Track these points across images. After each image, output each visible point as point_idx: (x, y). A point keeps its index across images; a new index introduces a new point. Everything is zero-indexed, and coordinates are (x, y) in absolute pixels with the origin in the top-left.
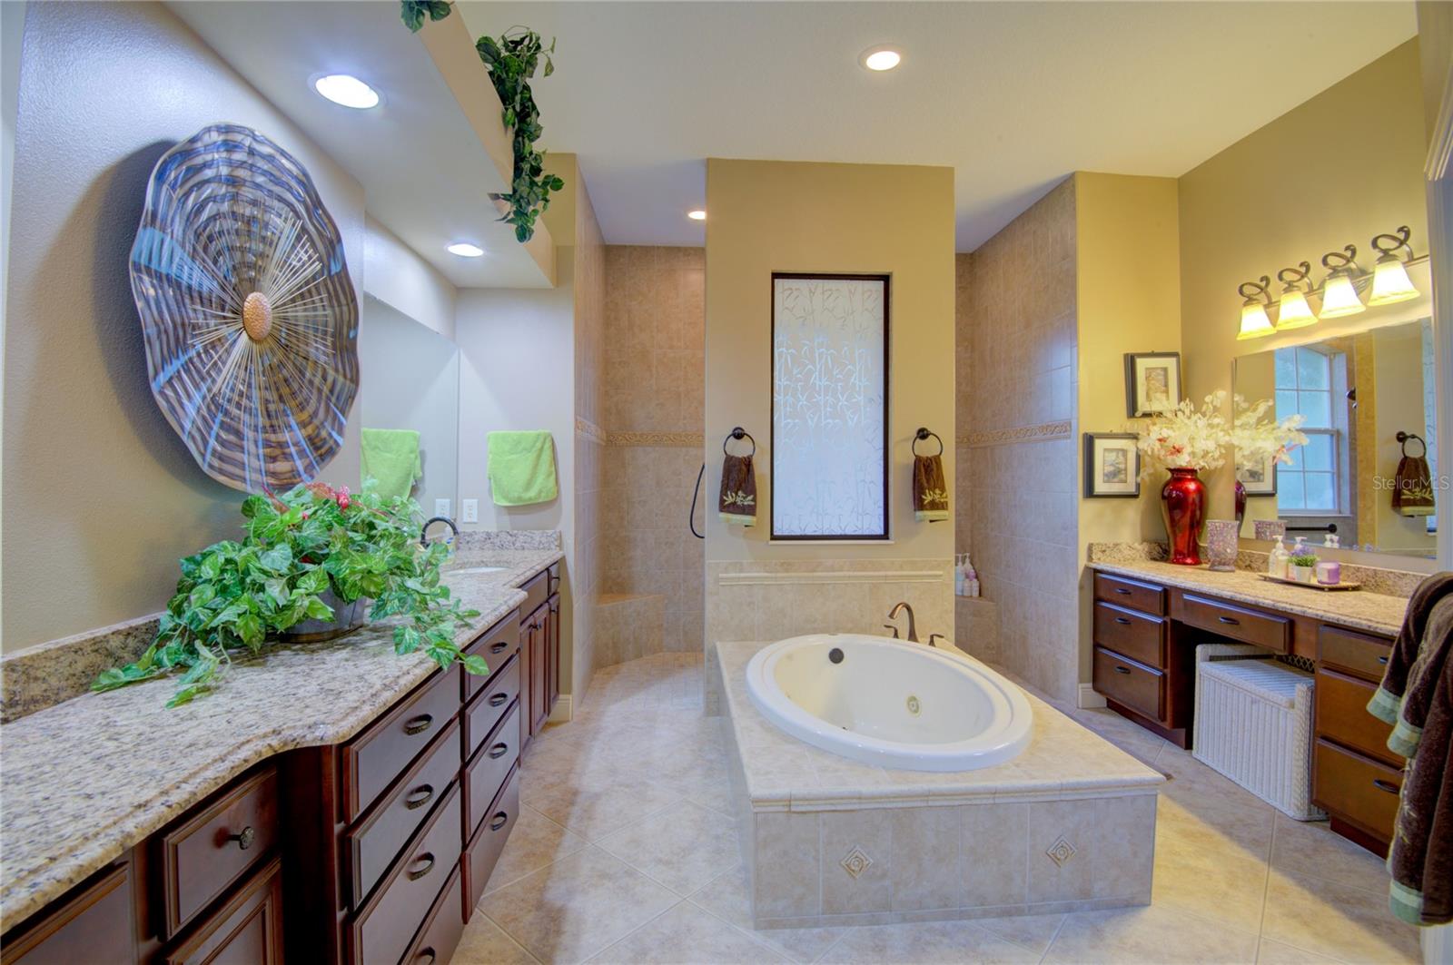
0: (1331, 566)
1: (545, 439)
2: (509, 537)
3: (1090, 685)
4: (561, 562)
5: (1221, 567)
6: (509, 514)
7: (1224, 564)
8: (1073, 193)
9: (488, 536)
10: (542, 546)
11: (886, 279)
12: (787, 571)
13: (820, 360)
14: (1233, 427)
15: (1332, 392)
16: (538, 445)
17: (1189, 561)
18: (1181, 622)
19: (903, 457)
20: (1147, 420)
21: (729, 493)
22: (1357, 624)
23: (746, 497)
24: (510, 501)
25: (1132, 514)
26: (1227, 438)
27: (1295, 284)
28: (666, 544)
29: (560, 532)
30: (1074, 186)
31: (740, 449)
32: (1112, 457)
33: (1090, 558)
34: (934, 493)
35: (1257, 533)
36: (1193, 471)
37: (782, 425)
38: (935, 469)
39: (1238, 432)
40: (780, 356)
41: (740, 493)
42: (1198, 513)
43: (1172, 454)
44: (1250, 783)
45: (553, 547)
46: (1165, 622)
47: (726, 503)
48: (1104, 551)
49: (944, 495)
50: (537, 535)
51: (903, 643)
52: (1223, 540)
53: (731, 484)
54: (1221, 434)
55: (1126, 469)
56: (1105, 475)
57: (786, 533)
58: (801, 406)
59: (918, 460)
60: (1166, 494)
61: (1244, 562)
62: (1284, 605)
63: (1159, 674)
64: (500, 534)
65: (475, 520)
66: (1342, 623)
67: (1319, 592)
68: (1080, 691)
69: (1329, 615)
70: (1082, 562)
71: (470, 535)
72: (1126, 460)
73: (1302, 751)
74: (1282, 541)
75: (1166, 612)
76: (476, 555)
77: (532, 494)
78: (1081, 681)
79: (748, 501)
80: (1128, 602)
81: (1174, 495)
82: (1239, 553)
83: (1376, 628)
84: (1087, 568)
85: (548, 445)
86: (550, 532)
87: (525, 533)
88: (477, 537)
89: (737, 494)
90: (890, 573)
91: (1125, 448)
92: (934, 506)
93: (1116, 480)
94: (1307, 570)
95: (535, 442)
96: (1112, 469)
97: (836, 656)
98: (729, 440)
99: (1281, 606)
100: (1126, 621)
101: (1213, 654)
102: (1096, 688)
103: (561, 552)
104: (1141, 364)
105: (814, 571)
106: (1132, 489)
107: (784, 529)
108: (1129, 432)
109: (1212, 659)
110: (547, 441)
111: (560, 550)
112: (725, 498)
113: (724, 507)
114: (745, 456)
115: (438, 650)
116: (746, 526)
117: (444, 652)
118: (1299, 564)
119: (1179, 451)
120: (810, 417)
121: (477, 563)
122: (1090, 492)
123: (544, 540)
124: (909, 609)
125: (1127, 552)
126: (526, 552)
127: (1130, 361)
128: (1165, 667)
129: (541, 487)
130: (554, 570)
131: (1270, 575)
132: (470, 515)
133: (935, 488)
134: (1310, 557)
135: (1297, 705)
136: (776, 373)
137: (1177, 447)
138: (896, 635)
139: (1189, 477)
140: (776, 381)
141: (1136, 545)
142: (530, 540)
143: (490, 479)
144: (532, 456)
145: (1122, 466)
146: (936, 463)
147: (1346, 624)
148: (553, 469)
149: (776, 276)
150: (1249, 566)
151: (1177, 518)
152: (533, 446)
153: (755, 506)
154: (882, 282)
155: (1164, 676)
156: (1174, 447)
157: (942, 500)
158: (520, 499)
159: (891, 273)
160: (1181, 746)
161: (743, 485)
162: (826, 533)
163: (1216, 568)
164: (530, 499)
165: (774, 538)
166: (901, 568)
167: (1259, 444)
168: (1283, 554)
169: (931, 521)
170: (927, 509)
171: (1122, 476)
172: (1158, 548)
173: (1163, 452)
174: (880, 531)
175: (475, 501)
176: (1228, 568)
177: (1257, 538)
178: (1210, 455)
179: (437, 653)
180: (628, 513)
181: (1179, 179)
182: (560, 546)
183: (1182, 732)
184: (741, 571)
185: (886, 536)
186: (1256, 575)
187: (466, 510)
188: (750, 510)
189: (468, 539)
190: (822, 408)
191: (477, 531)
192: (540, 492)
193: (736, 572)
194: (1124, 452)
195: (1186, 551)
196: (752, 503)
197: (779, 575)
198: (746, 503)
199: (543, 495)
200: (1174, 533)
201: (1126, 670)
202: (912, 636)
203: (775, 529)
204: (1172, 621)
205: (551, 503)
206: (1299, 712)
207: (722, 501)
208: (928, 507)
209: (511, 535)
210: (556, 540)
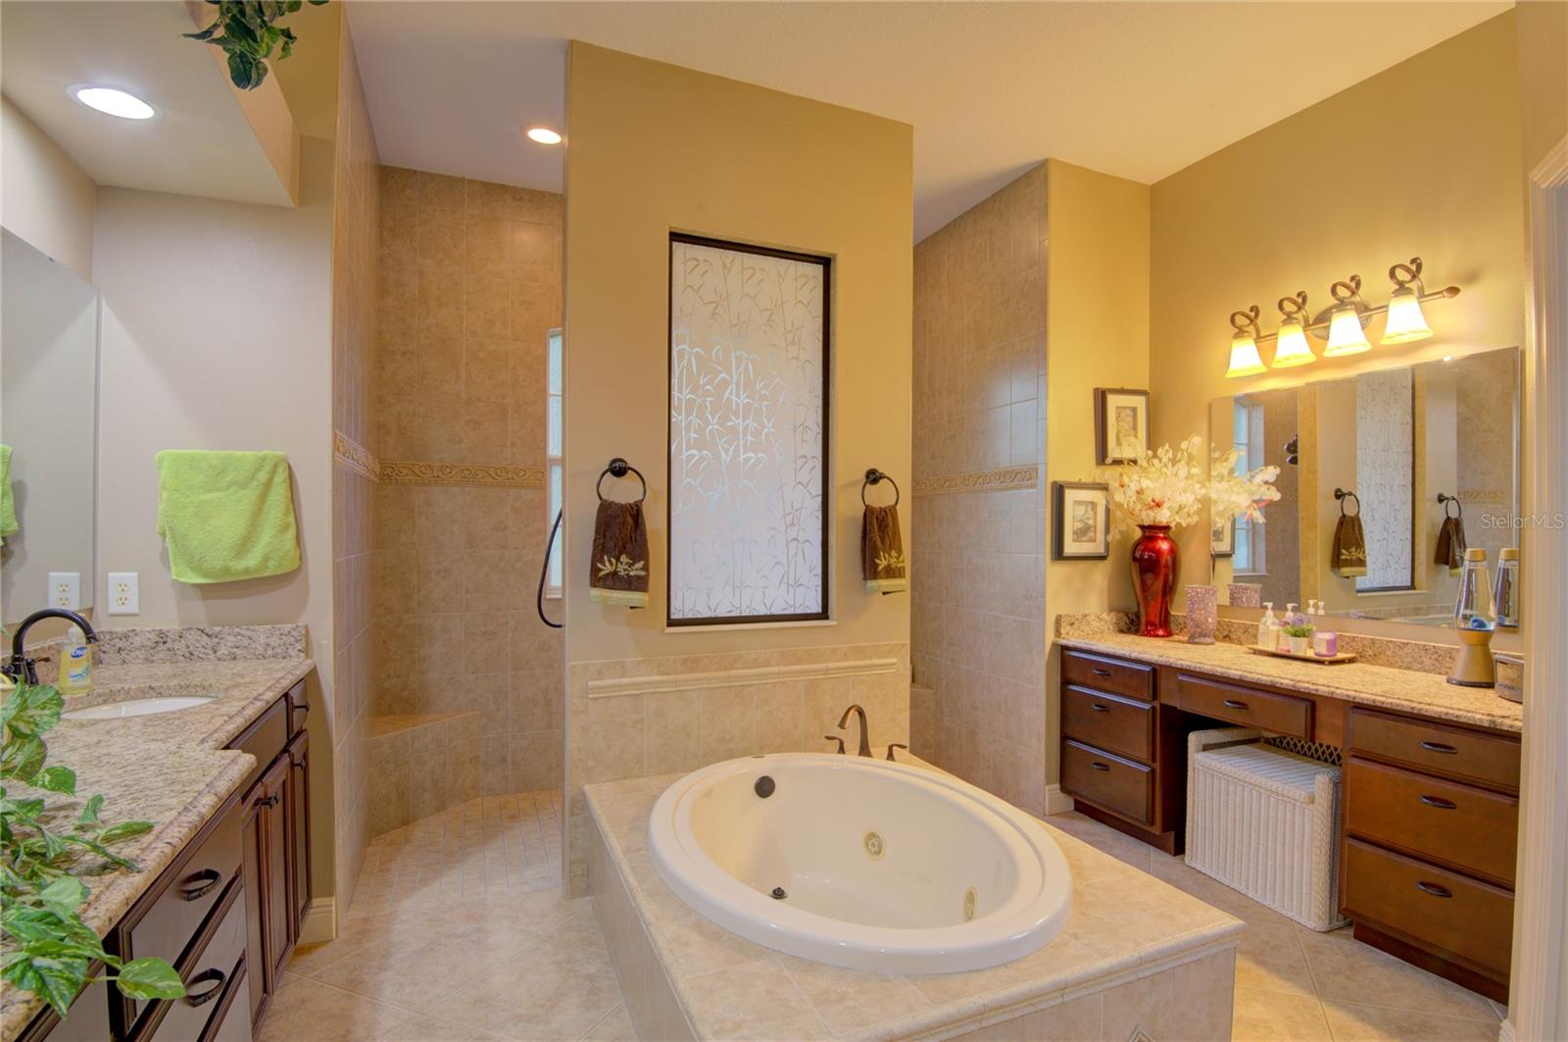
0: (1328, 636)
1: (275, 466)
2: (205, 638)
3: (1057, 786)
4: (310, 680)
5: (1202, 640)
6: (205, 598)
7: (1205, 636)
8: (1045, 184)
9: (162, 638)
10: (270, 652)
11: (826, 262)
12: (692, 671)
13: (738, 366)
14: (1209, 478)
15: (1249, 446)
16: (263, 476)
17: (1161, 632)
18: (1175, 708)
19: (848, 507)
20: (1118, 469)
21: (605, 557)
22: (1398, 705)
23: (633, 564)
24: (205, 576)
25: (1100, 577)
26: (1203, 491)
27: (1294, 316)
28: (484, 633)
29: (306, 627)
30: (1046, 177)
31: (623, 492)
32: (1080, 510)
33: (1058, 633)
34: (890, 555)
35: (1232, 598)
36: (1167, 528)
37: (684, 457)
38: (891, 524)
39: (1215, 484)
40: (681, 353)
41: (624, 558)
42: (1171, 577)
43: (1150, 508)
44: (1259, 893)
45: (292, 652)
46: (1154, 708)
47: (602, 573)
48: (1072, 624)
49: (901, 559)
50: (261, 634)
51: (852, 760)
52: (1205, 609)
53: (611, 544)
54: (1198, 486)
55: (1095, 527)
56: (1075, 533)
57: (689, 615)
58: (710, 431)
59: (869, 512)
60: (1138, 555)
61: (1222, 633)
62: (1306, 685)
63: (1146, 769)
64: (186, 634)
65: (136, 610)
66: (1379, 704)
67: (1321, 666)
68: (1047, 795)
69: (1362, 695)
70: (1050, 638)
71: (126, 637)
72: (1095, 514)
73: (1323, 851)
74: (1272, 609)
75: (1155, 696)
76: (137, 673)
77: (251, 561)
78: (1048, 783)
79: (636, 570)
80: (1108, 685)
81: (1146, 557)
82: (1218, 622)
83: (1420, 709)
84: (1054, 645)
85: (281, 476)
86: (287, 627)
87: (237, 630)
88: (137, 641)
89: (618, 559)
90: (831, 665)
91: (1095, 500)
92: (892, 573)
93: (1084, 539)
94: (1304, 641)
95: (258, 470)
96: (1080, 525)
97: (765, 787)
98: (606, 475)
99: (1303, 686)
100: (1104, 707)
101: (1207, 742)
102: (1064, 789)
103: (308, 661)
104: (1113, 401)
105: (732, 669)
106: (1100, 550)
107: (686, 611)
108: (1098, 481)
109: (1206, 748)
110: (280, 469)
111: (307, 656)
112: (599, 565)
113: (597, 580)
114: (632, 502)
115: (39, 961)
116: (632, 608)
117: (56, 964)
118: (1295, 635)
119: (1158, 505)
120: (723, 448)
121: (141, 691)
122: (1059, 554)
123: (274, 641)
124: (861, 713)
125: (1095, 624)
126: (240, 665)
127: (1101, 397)
128: (1154, 760)
129: (267, 550)
130: (295, 695)
131: (1260, 647)
132: (123, 601)
133: (891, 548)
134: (1305, 627)
135: (1318, 799)
136: (674, 381)
137: (1157, 500)
138: (842, 750)
139: (1161, 535)
140: (675, 393)
141: (1105, 616)
142: (246, 642)
143: (163, 535)
144: (250, 495)
145: (1091, 522)
146: (892, 516)
147: (1385, 706)
148: (291, 519)
149: (676, 237)
150: (1227, 636)
151: (1149, 582)
152: (253, 476)
153: (647, 576)
154: (821, 267)
155: (1153, 771)
156: (1153, 501)
157: (899, 565)
158: (226, 571)
159: (835, 255)
160: (1170, 853)
161: (629, 546)
162: (746, 613)
163: (1197, 640)
164: (247, 571)
165: (671, 623)
166: (846, 657)
167: (1234, 498)
168: (1273, 623)
169: (884, 593)
170: (881, 578)
171: (1091, 534)
172: (1125, 619)
173: (1139, 507)
174: (817, 608)
175: (135, 574)
176: (1209, 640)
177: (1232, 604)
178: (1186, 510)
179: (37, 971)
180: (419, 589)
181: (1152, 186)
182: (307, 651)
183: (1171, 835)
184: (623, 675)
185: (824, 615)
186: (1244, 648)
187: (114, 594)
188: (639, 584)
189: (120, 644)
190: (741, 436)
191: (138, 629)
192: (266, 558)
193: (614, 678)
194: (1093, 505)
195: (1158, 622)
196: (643, 573)
197: (680, 677)
198: (632, 573)
199: (272, 564)
200: (1145, 598)
201: (1104, 767)
202: (864, 750)
203: (672, 610)
204: (1163, 706)
205: (290, 577)
206: (1320, 808)
207: (595, 570)
208: (882, 574)
209: (209, 636)
210: (297, 641)
